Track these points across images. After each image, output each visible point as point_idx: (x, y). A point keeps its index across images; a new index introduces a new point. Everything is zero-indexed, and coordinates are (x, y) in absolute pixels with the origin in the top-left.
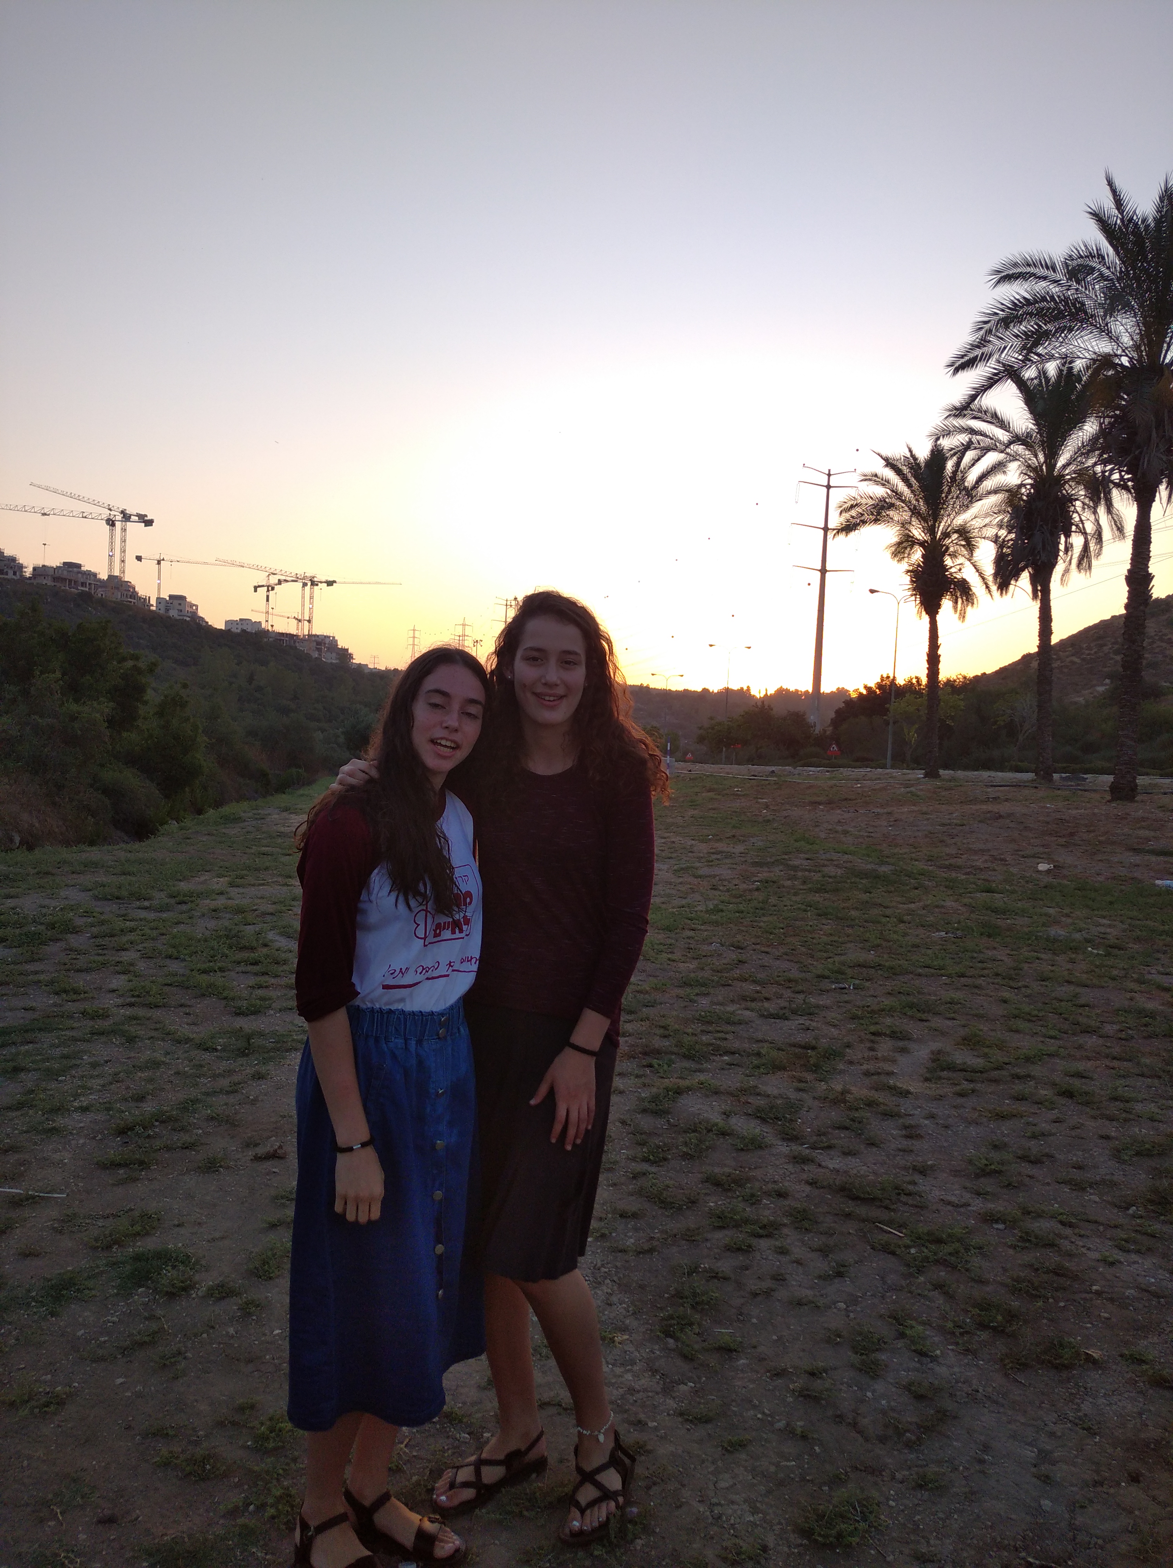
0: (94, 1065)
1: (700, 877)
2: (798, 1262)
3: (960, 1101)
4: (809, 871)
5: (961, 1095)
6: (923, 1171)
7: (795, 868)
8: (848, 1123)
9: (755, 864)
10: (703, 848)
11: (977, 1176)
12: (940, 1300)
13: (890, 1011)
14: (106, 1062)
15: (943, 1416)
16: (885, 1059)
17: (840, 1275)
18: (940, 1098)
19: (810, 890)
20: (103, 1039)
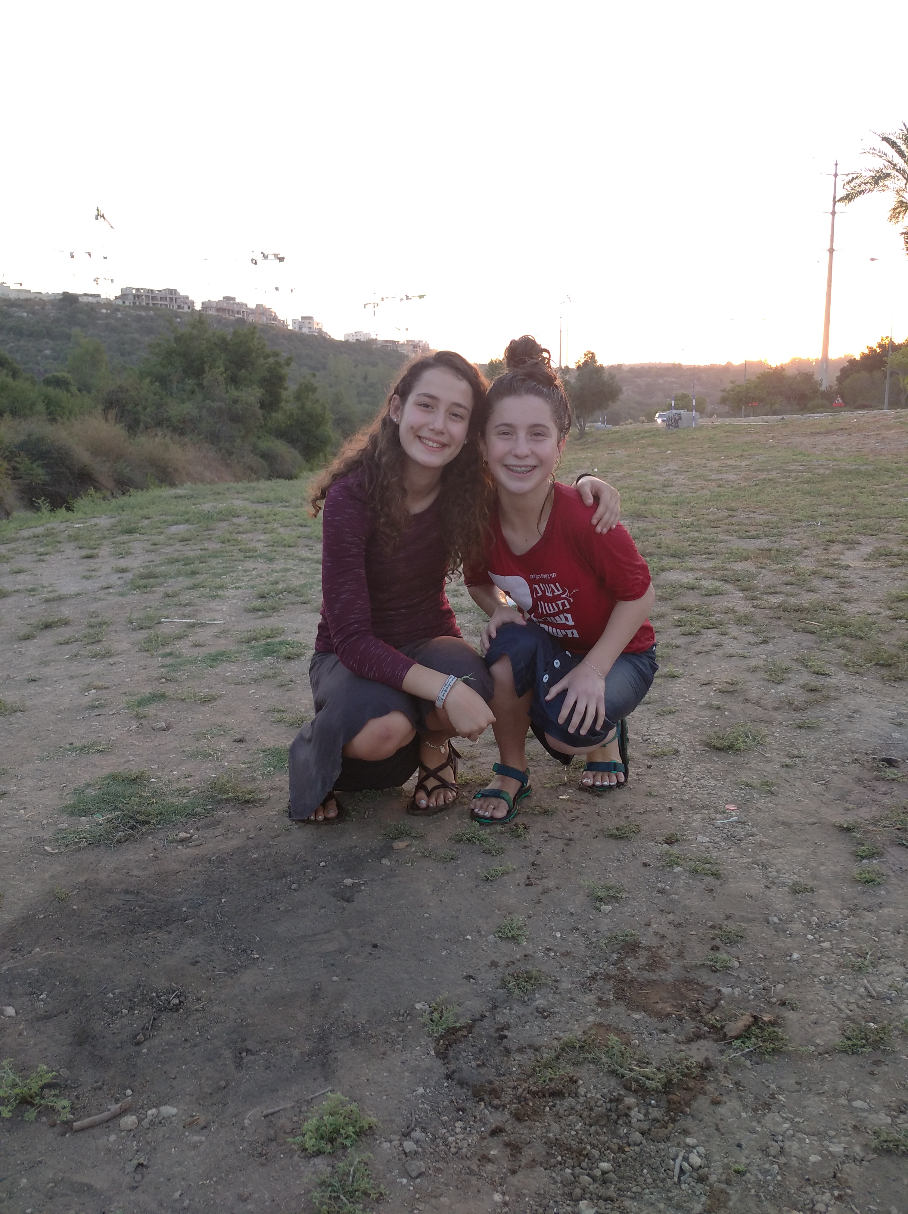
0: (245, 571)
1: (710, 480)
2: (735, 638)
3: (890, 569)
4: (802, 472)
5: (892, 566)
6: (848, 601)
7: (791, 471)
8: (794, 580)
9: (757, 470)
10: (716, 464)
11: (893, 602)
12: (841, 652)
13: (849, 532)
14: (254, 569)
15: (827, 698)
16: (834, 553)
17: (764, 642)
18: (875, 568)
19: (801, 482)
20: (252, 559)
